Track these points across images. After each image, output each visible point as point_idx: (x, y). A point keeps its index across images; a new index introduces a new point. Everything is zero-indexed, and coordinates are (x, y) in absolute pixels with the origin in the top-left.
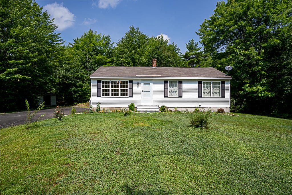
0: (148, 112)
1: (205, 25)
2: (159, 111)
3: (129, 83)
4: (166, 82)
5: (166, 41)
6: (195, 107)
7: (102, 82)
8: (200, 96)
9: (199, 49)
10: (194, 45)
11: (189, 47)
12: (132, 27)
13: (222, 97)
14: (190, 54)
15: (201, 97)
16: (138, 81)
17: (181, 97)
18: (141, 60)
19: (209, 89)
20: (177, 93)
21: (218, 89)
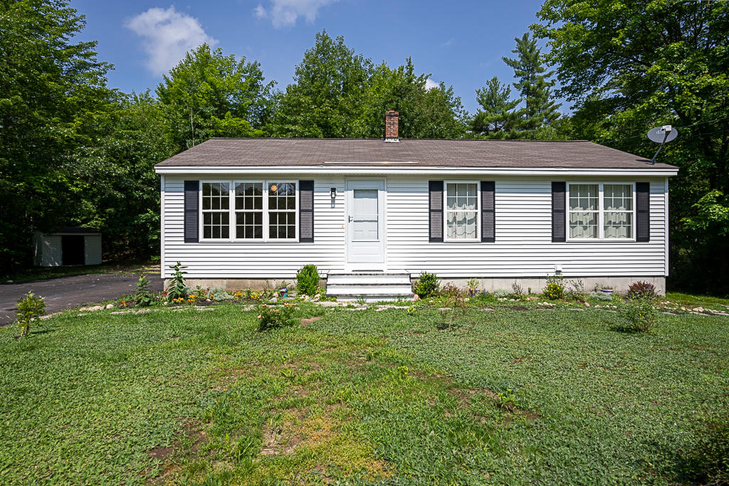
0: (369, 301)
1: (549, 11)
2: (412, 296)
3: (300, 190)
4: (435, 185)
5: (421, 79)
6: (545, 275)
7: (201, 186)
8: (558, 236)
9: (512, 105)
10: (500, 92)
11: (485, 98)
12: (323, 35)
13: (638, 240)
14: (488, 117)
15: (563, 240)
16: (335, 184)
17: (488, 238)
18: (351, 128)
19: (590, 211)
20: (474, 224)
21: (623, 210)
